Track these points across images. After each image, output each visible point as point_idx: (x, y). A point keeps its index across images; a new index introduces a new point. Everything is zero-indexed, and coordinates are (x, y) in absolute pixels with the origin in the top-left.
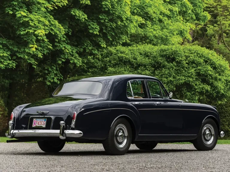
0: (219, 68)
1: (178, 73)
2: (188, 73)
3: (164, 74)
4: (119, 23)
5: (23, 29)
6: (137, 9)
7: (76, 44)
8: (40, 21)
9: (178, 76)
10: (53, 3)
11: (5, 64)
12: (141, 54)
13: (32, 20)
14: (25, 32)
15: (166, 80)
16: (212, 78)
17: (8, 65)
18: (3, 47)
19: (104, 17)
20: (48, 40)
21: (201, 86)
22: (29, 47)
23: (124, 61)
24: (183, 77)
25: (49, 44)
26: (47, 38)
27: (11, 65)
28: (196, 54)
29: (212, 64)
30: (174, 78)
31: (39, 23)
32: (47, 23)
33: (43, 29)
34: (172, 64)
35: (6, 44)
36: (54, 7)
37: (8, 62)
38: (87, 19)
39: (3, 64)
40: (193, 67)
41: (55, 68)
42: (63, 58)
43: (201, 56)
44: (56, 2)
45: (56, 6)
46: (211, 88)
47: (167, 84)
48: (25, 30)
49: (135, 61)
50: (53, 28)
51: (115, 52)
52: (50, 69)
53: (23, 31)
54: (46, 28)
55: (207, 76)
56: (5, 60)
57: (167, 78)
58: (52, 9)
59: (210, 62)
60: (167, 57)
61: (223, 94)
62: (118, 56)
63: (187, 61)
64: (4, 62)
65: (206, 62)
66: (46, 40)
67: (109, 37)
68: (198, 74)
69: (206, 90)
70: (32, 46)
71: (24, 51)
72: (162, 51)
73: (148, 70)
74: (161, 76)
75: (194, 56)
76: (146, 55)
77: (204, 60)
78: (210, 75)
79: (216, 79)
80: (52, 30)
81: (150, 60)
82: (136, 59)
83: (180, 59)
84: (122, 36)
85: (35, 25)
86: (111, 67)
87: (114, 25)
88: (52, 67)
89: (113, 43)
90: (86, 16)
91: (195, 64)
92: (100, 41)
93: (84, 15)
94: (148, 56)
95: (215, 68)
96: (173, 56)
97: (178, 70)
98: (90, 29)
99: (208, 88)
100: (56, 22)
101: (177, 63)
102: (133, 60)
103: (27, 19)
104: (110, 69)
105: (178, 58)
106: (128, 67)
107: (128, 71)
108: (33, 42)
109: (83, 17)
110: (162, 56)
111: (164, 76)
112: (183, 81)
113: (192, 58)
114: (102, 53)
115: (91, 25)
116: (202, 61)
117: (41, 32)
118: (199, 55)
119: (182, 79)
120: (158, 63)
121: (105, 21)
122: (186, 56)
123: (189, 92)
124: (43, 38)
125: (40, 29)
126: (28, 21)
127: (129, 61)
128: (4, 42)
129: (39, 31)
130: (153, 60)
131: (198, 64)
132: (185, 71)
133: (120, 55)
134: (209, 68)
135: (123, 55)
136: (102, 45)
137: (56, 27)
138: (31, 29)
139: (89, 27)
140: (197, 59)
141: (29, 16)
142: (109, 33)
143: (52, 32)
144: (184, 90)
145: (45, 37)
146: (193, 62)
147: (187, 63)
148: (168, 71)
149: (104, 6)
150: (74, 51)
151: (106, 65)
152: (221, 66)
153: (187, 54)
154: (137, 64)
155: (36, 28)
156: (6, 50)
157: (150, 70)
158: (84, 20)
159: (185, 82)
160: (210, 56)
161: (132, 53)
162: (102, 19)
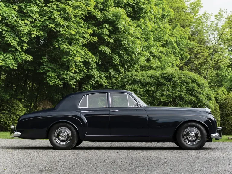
0: (202, 86)
1: (174, 89)
2: (181, 89)
3: (164, 90)
4: (133, 56)
5: (66, 57)
6: (145, 48)
7: (105, 70)
8: (78, 52)
9: (174, 91)
10: (87, 40)
11: (53, 81)
12: (148, 77)
13: (72, 51)
14: (67, 59)
15: (166, 93)
16: (197, 92)
17: (55, 83)
18: (52, 70)
19: (123, 52)
20: (84, 66)
21: (190, 98)
22: (70, 70)
23: (137, 81)
24: (178, 92)
25: (85, 68)
26: (83, 64)
27: (57, 83)
28: (186, 76)
29: (197, 83)
30: (171, 92)
31: (77, 53)
32: (83, 53)
33: (80, 57)
34: (170, 83)
35: (54, 68)
36: (88, 42)
37: (55, 80)
38: (110, 52)
39: (51, 82)
40: (184, 85)
41: (89, 87)
42: (93, 81)
43: (190, 78)
44: (90, 39)
45: (90, 41)
46: (197, 99)
47: (166, 97)
48: (67, 58)
49: (144, 81)
50: (88, 57)
51: (131, 75)
52: (86, 88)
53: (66, 58)
54: (82, 57)
55: (193, 91)
56: (53, 79)
57: (166, 92)
58: (86, 43)
59: (196, 82)
60: (166, 78)
61: (204, 104)
62: (133, 78)
63: (180, 81)
64: (52, 80)
65: (193, 81)
66: (82, 66)
67: (126, 67)
68: (188, 90)
69: (193, 101)
70: (72, 69)
71: (67, 74)
72: (163, 74)
73: (153, 87)
74: (162, 91)
75: (185, 77)
76: (152, 77)
77: (191, 80)
78: (196, 90)
79: (200, 93)
80: (87, 58)
81: (155, 80)
82: (145, 80)
83: (175, 79)
84: (135, 66)
85: (74, 54)
86: (128, 85)
87: (130, 58)
88: (88, 86)
89: (129, 70)
90: (110, 51)
91: (186, 83)
92: (120, 69)
93: (109, 50)
94: (153, 78)
95: (199, 86)
96: (170, 77)
97: (174, 87)
98: (114, 60)
99: (194, 99)
100: (90, 53)
101: (173, 82)
102: (143, 80)
103: (68, 50)
104: (127, 86)
105: (174, 78)
106: (140, 85)
107: (139, 88)
108: (73, 66)
109: (108, 51)
110: (163, 77)
111: (164, 91)
112: (178, 94)
113: (183, 79)
114: (122, 76)
115: (114, 57)
116: (190, 81)
117: (78, 59)
118: (188, 77)
119: (177, 93)
120: (160, 82)
121: (124, 55)
122: (179, 77)
123: (181, 102)
124: (80, 64)
125: (78, 57)
126: (69, 51)
127: (140, 81)
128: (52, 67)
129: (77, 58)
130: (157, 80)
131: (188, 83)
132: (179, 88)
133: (134, 77)
134: (195, 85)
135: (136, 77)
136: (121, 71)
137: (89, 56)
138: (71, 57)
139: (113, 59)
140: (187, 80)
141: (70, 48)
142: (126, 64)
143: (87, 60)
144: (178, 100)
145: (81, 64)
146: (184, 82)
147: (180, 82)
148: (167, 88)
149: (123, 44)
150: (103, 76)
151: (124, 84)
152: (203, 84)
153: (180, 76)
154: (145, 83)
155: (74, 56)
156: (54, 72)
157: (154, 87)
158: (108, 53)
159: (179, 95)
160: (196, 78)
161: (142, 76)
162: (122, 54)
